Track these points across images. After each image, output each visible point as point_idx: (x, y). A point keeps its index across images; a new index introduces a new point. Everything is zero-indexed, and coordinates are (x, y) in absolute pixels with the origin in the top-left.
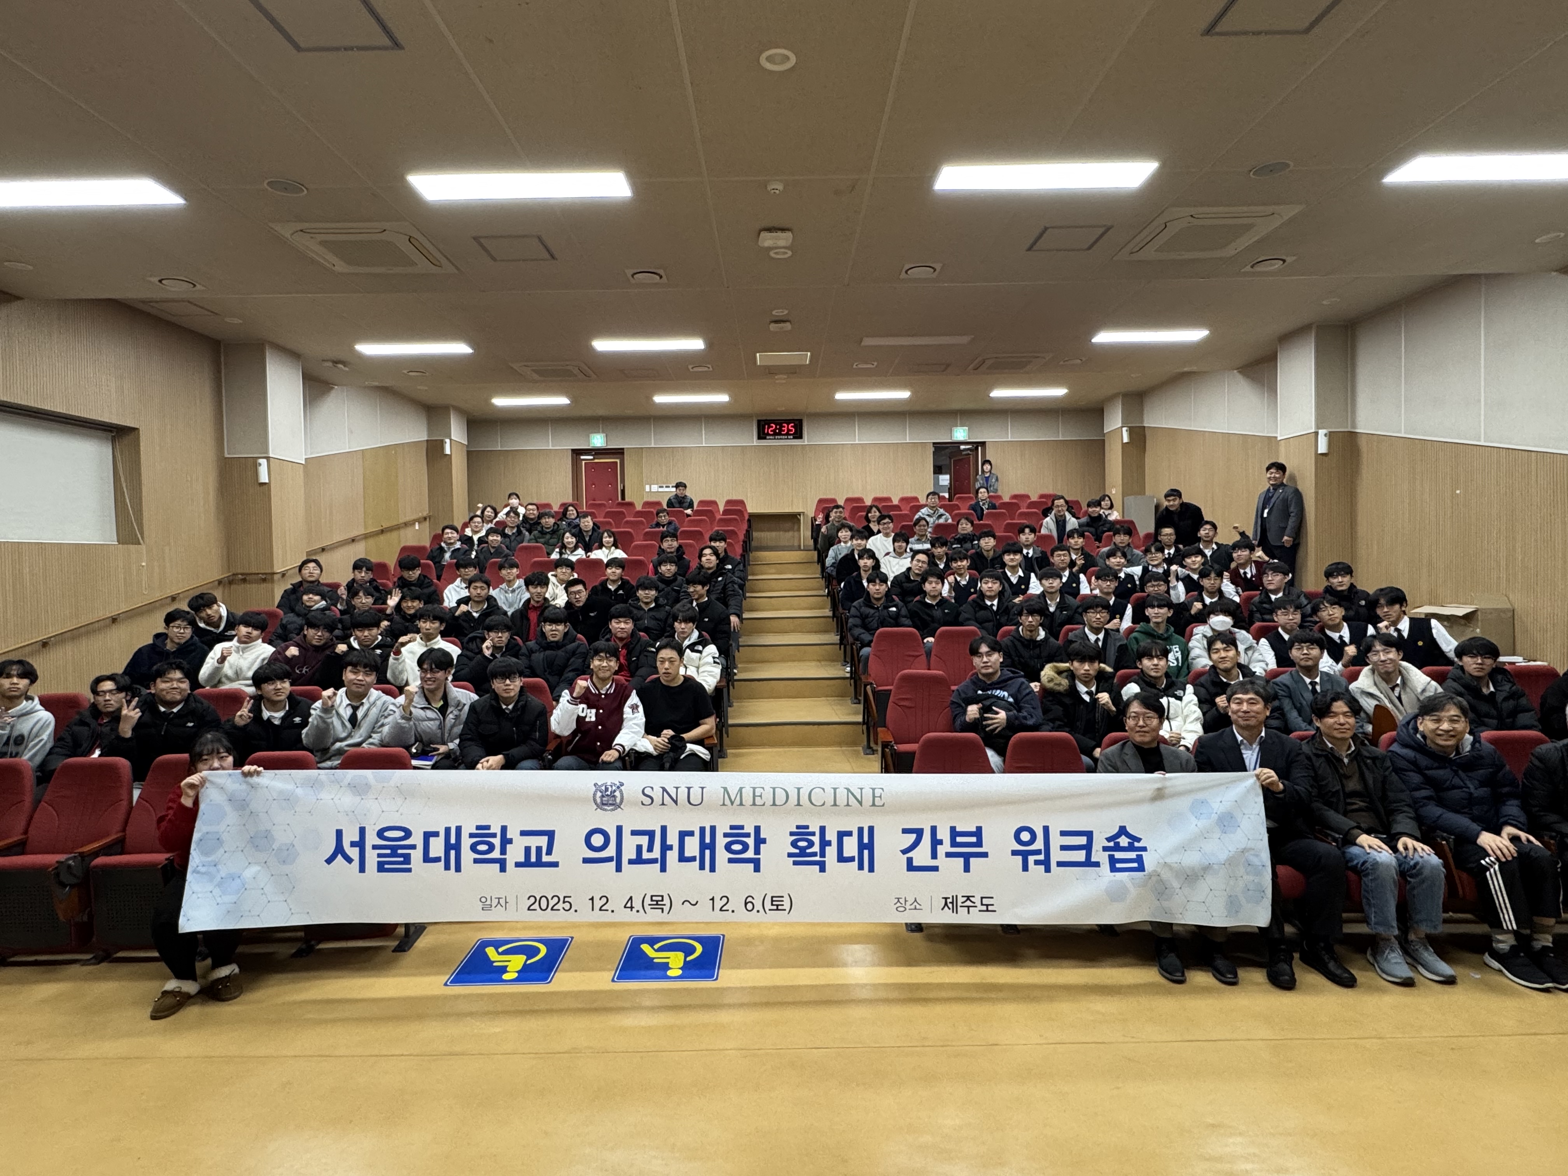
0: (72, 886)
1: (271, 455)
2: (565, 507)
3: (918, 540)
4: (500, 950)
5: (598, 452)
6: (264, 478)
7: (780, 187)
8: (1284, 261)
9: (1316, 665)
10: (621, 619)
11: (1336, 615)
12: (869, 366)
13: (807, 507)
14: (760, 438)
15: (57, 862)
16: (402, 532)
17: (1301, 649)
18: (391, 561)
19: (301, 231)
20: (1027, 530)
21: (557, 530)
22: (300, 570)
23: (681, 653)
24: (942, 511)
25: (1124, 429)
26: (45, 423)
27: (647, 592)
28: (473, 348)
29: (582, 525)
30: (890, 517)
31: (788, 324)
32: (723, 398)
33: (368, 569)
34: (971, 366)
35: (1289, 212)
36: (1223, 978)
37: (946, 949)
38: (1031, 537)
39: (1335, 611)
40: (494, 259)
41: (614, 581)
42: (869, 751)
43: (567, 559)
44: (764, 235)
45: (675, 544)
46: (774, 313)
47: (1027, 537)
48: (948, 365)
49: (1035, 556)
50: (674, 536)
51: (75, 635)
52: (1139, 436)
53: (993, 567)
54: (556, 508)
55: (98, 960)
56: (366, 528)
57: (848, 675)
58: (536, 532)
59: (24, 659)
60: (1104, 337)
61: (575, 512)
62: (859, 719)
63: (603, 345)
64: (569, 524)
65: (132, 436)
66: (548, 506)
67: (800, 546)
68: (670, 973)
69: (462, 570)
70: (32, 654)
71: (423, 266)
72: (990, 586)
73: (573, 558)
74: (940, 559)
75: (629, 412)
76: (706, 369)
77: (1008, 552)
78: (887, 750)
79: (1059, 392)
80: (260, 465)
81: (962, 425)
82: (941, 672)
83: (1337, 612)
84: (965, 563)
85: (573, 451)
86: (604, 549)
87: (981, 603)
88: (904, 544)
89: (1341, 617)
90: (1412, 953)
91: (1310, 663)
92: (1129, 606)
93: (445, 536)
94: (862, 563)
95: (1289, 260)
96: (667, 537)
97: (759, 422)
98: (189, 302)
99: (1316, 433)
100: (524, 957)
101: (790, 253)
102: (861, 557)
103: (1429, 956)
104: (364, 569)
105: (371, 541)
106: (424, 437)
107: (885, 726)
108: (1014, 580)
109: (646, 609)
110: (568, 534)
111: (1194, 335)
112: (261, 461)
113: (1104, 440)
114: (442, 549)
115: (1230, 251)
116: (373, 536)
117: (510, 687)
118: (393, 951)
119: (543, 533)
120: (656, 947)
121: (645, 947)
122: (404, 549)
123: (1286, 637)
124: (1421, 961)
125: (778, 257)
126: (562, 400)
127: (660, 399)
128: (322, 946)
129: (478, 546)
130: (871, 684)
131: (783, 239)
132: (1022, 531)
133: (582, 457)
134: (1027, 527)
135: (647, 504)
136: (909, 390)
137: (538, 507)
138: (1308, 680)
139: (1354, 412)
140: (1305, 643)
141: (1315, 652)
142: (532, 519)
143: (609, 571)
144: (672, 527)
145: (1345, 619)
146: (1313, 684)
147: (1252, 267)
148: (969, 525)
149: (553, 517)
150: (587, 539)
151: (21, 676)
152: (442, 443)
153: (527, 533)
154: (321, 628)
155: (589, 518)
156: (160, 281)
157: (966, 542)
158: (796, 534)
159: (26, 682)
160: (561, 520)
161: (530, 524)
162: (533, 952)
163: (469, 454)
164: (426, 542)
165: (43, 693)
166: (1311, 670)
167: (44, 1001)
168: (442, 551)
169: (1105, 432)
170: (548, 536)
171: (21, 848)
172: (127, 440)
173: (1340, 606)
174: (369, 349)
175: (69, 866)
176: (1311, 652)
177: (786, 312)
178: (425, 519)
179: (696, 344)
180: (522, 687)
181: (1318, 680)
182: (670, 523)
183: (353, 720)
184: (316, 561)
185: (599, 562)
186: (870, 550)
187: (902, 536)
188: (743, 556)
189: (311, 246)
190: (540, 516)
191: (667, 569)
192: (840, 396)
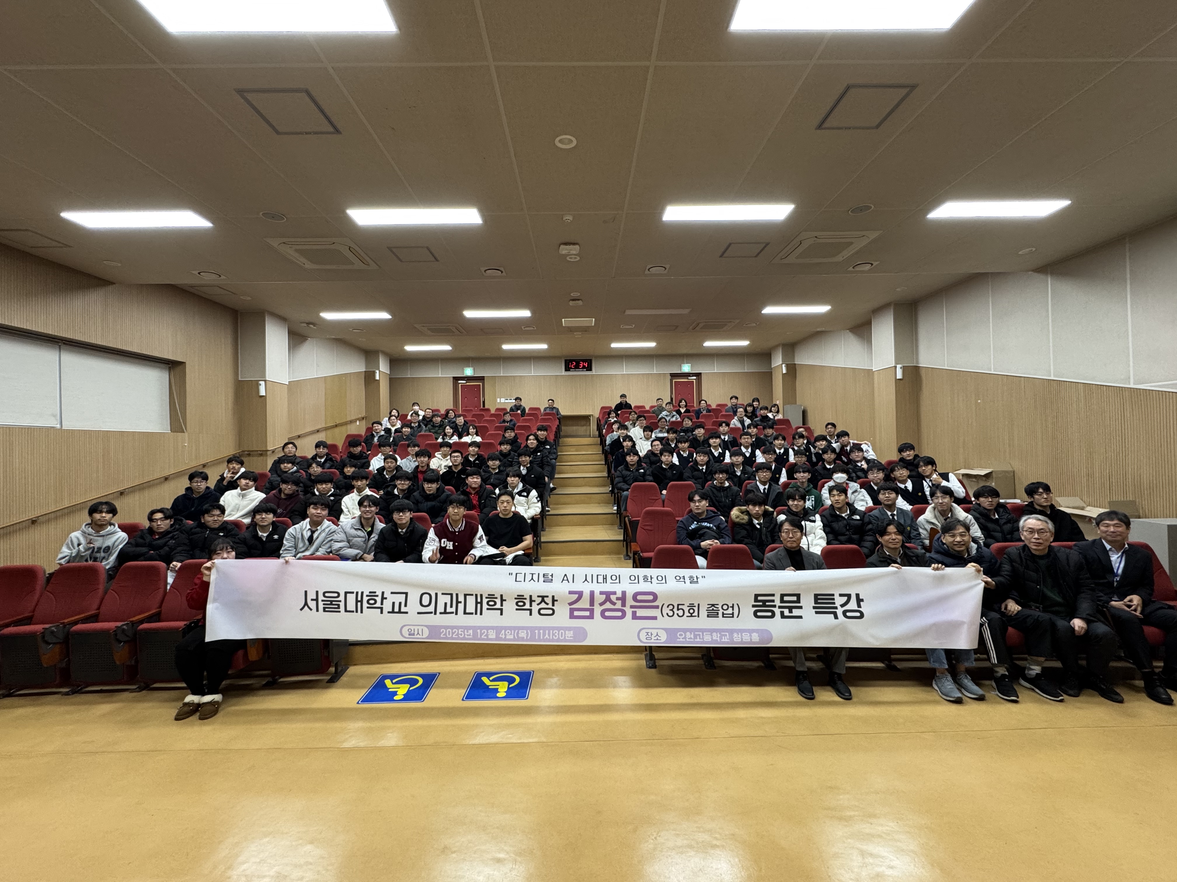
0: (125, 642)
1: (267, 379)
2: (447, 412)
3: (660, 431)
4: (394, 681)
5: (468, 379)
6: (262, 392)
7: (571, 218)
8: (872, 264)
9: (894, 504)
10: (475, 476)
11: (904, 474)
12: (631, 327)
13: (596, 413)
14: (566, 370)
15: (116, 627)
16: (349, 427)
17: (884, 494)
18: (340, 443)
19: (284, 243)
20: (724, 425)
21: (443, 425)
22: (283, 449)
23: (513, 498)
24: (674, 413)
25: (784, 365)
26: (128, 359)
27: (494, 462)
28: (392, 316)
29: (457, 422)
30: (644, 417)
31: (581, 301)
32: (544, 346)
33: (324, 447)
34: (691, 327)
35: (873, 235)
36: (843, 696)
37: (670, 678)
38: (726, 429)
39: (904, 472)
40: (401, 261)
41: (473, 455)
42: (627, 558)
43: (447, 442)
44: (562, 247)
45: (513, 434)
46: (572, 294)
47: (724, 428)
48: (677, 327)
49: (729, 440)
50: (513, 429)
51: (141, 487)
52: (792, 369)
53: (703, 445)
54: (443, 412)
55: (141, 689)
56: (326, 423)
57: (616, 512)
58: (429, 426)
59: (110, 501)
60: (769, 310)
61: (453, 414)
62: (621, 538)
63: (470, 314)
64: (449, 421)
65: (181, 367)
66: (438, 410)
67: (590, 435)
68: (498, 695)
69: (382, 448)
70: (113, 499)
71: (358, 265)
72: (701, 458)
73: (451, 442)
74: (672, 441)
75: (488, 355)
76: (532, 328)
77: (712, 437)
78: (636, 556)
79: (745, 343)
80: (260, 385)
81: (687, 363)
82: (670, 509)
83: (905, 473)
84: (686, 445)
85: (454, 378)
86: (470, 436)
87: (696, 467)
88: (650, 433)
89: (907, 476)
90: (958, 681)
91: (890, 503)
92: (784, 469)
93: (374, 428)
94: (625, 444)
95: (875, 264)
96: (508, 430)
97: (566, 361)
98: (218, 286)
99: (896, 367)
100: (408, 686)
101: (578, 258)
102: (624, 441)
103: (968, 682)
104: (322, 447)
105: (329, 432)
106: (364, 370)
107: (636, 542)
108: (716, 454)
109: (494, 473)
110: (448, 427)
111: (822, 309)
112: (261, 382)
113: (772, 372)
114: (373, 435)
115: (839, 258)
116: (331, 428)
117: (404, 518)
118: (327, 682)
119: (434, 426)
120: (491, 678)
121: (485, 679)
122: (348, 436)
123: (876, 488)
124: (963, 686)
125: (572, 260)
126: (447, 348)
127: (506, 347)
128: (282, 680)
129: (394, 433)
130: (628, 516)
131: (574, 250)
132: (721, 425)
133: (459, 382)
134: (724, 422)
135: (497, 410)
136: (656, 342)
137: (433, 411)
138: (889, 513)
139: (917, 354)
140: (887, 490)
141: (893, 495)
142: (428, 418)
143: (471, 449)
144: (512, 423)
145: (909, 477)
146: (893, 515)
147: (853, 268)
148: (690, 422)
149: (440, 417)
150: (460, 430)
151: (108, 512)
152: (374, 373)
153: (424, 427)
154: (290, 483)
155: (462, 418)
156: (199, 273)
157: (688, 432)
158: (588, 427)
159: (111, 515)
160: (445, 419)
161: (427, 421)
162: (413, 682)
163: (391, 380)
164: (363, 432)
165: (122, 522)
166: (892, 506)
167: (104, 715)
168: (373, 436)
169: (772, 367)
170: (437, 428)
171: (95, 618)
172: (178, 369)
173: (907, 469)
174: (329, 316)
175: (124, 629)
176: (891, 496)
177: (579, 294)
178: (363, 418)
179: (526, 313)
180: (411, 519)
181: (895, 513)
182: (511, 420)
183: (311, 540)
184: (292, 443)
185: (465, 443)
186: (630, 436)
187: (648, 429)
188: (554, 440)
189: (290, 252)
190: (433, 416)
191: (505, 448)
192: (614, 345)
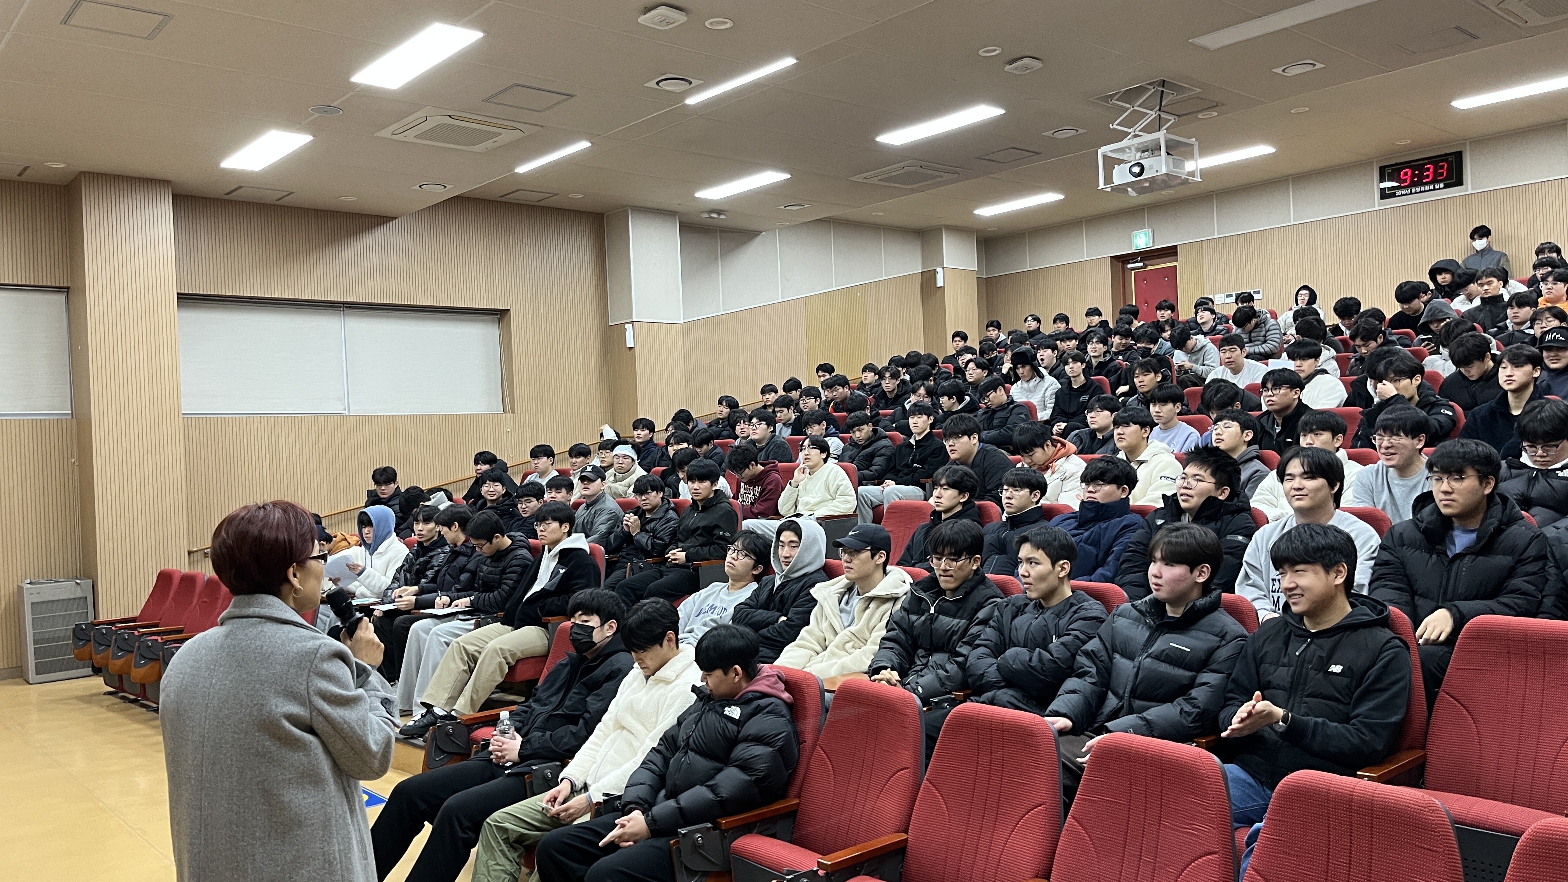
1: (637, 319)
5: (1147, 255)
6: (630, 342)
14: (1384, 196)
32: (1266, 149)
40: (536, 111)
80: (627, 330)
85: (1114, 258)
97: (1385, 169)
106: (916, 269)
112: (627, 326)
126: (1052, 197)
133: (1129, 266)
152: (935, 272)
163: (980, 282)
172: (502, 319)
192: (1463, 104)
